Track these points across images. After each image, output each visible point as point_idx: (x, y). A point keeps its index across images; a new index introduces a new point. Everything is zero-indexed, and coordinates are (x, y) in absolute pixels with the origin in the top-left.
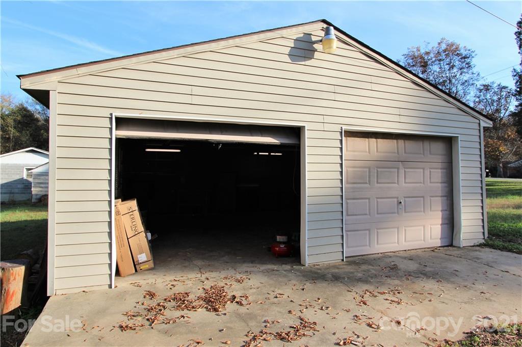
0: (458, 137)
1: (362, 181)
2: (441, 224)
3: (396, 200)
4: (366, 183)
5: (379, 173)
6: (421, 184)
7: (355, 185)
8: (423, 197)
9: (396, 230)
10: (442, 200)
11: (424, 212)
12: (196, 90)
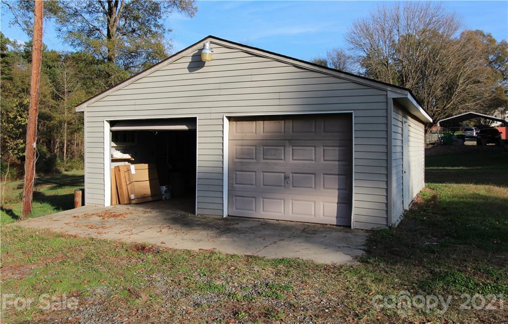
0: (352, 113)
1: (248, 157)
2: (338, 203)
3: (283, 174)
4: (253, 159)
5: (265, 150)
6: (312, 162)
7: (243, 160)
8: (314, 174)
9: (283, 201)
10: (339, 178)
11: (315, 188)
12: (138, 102)
